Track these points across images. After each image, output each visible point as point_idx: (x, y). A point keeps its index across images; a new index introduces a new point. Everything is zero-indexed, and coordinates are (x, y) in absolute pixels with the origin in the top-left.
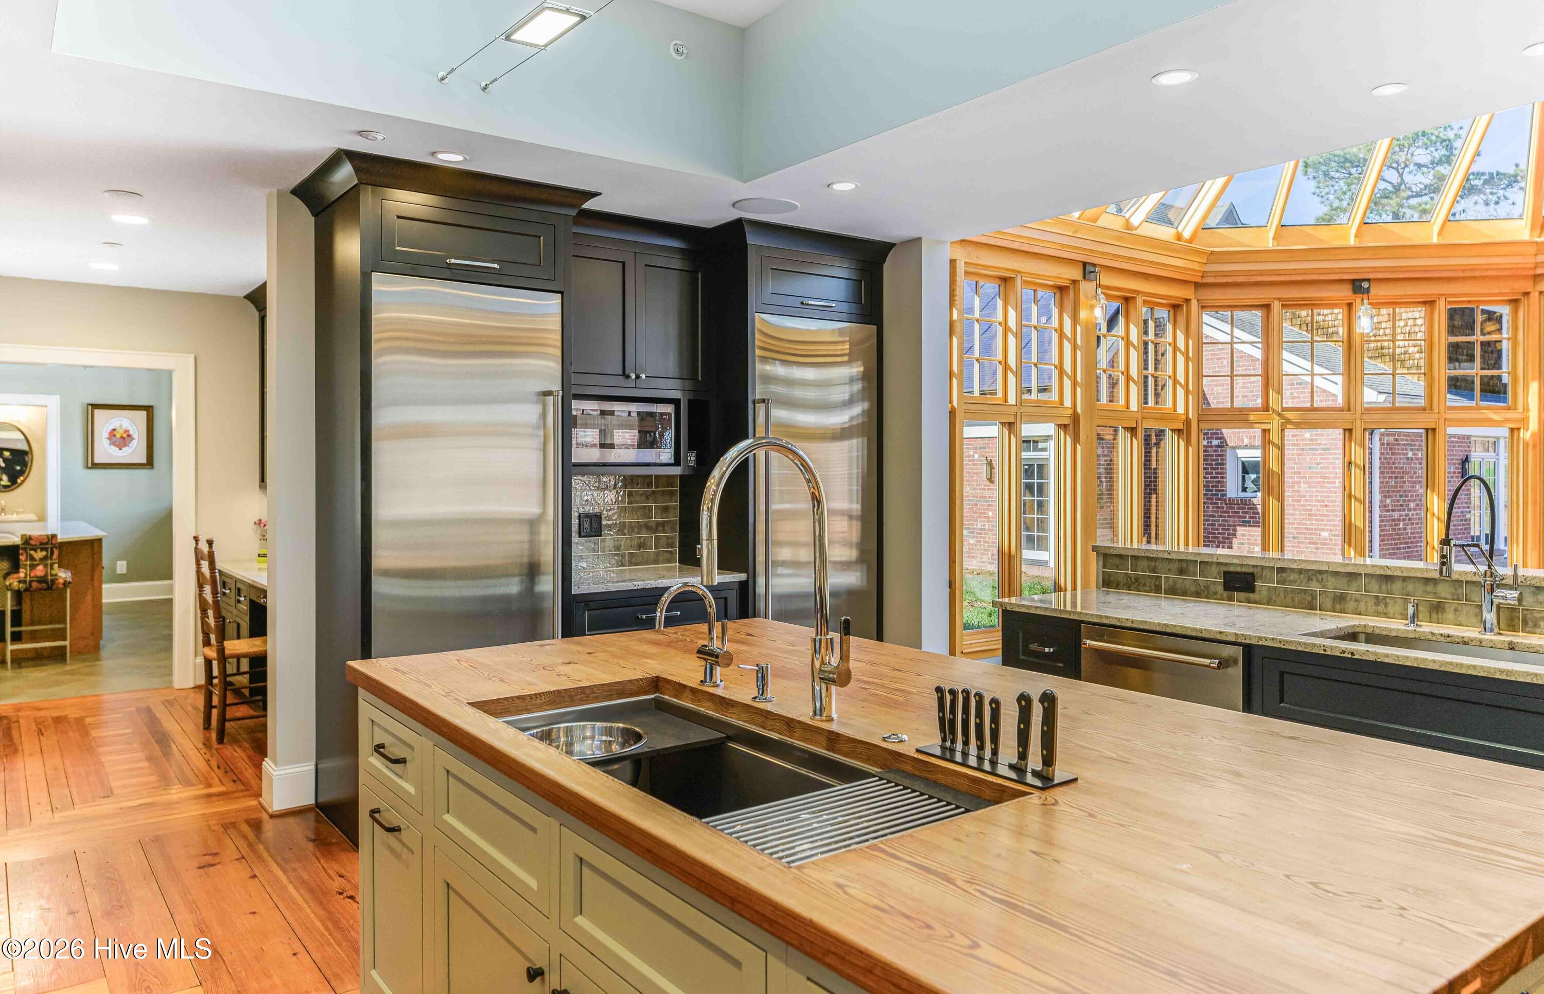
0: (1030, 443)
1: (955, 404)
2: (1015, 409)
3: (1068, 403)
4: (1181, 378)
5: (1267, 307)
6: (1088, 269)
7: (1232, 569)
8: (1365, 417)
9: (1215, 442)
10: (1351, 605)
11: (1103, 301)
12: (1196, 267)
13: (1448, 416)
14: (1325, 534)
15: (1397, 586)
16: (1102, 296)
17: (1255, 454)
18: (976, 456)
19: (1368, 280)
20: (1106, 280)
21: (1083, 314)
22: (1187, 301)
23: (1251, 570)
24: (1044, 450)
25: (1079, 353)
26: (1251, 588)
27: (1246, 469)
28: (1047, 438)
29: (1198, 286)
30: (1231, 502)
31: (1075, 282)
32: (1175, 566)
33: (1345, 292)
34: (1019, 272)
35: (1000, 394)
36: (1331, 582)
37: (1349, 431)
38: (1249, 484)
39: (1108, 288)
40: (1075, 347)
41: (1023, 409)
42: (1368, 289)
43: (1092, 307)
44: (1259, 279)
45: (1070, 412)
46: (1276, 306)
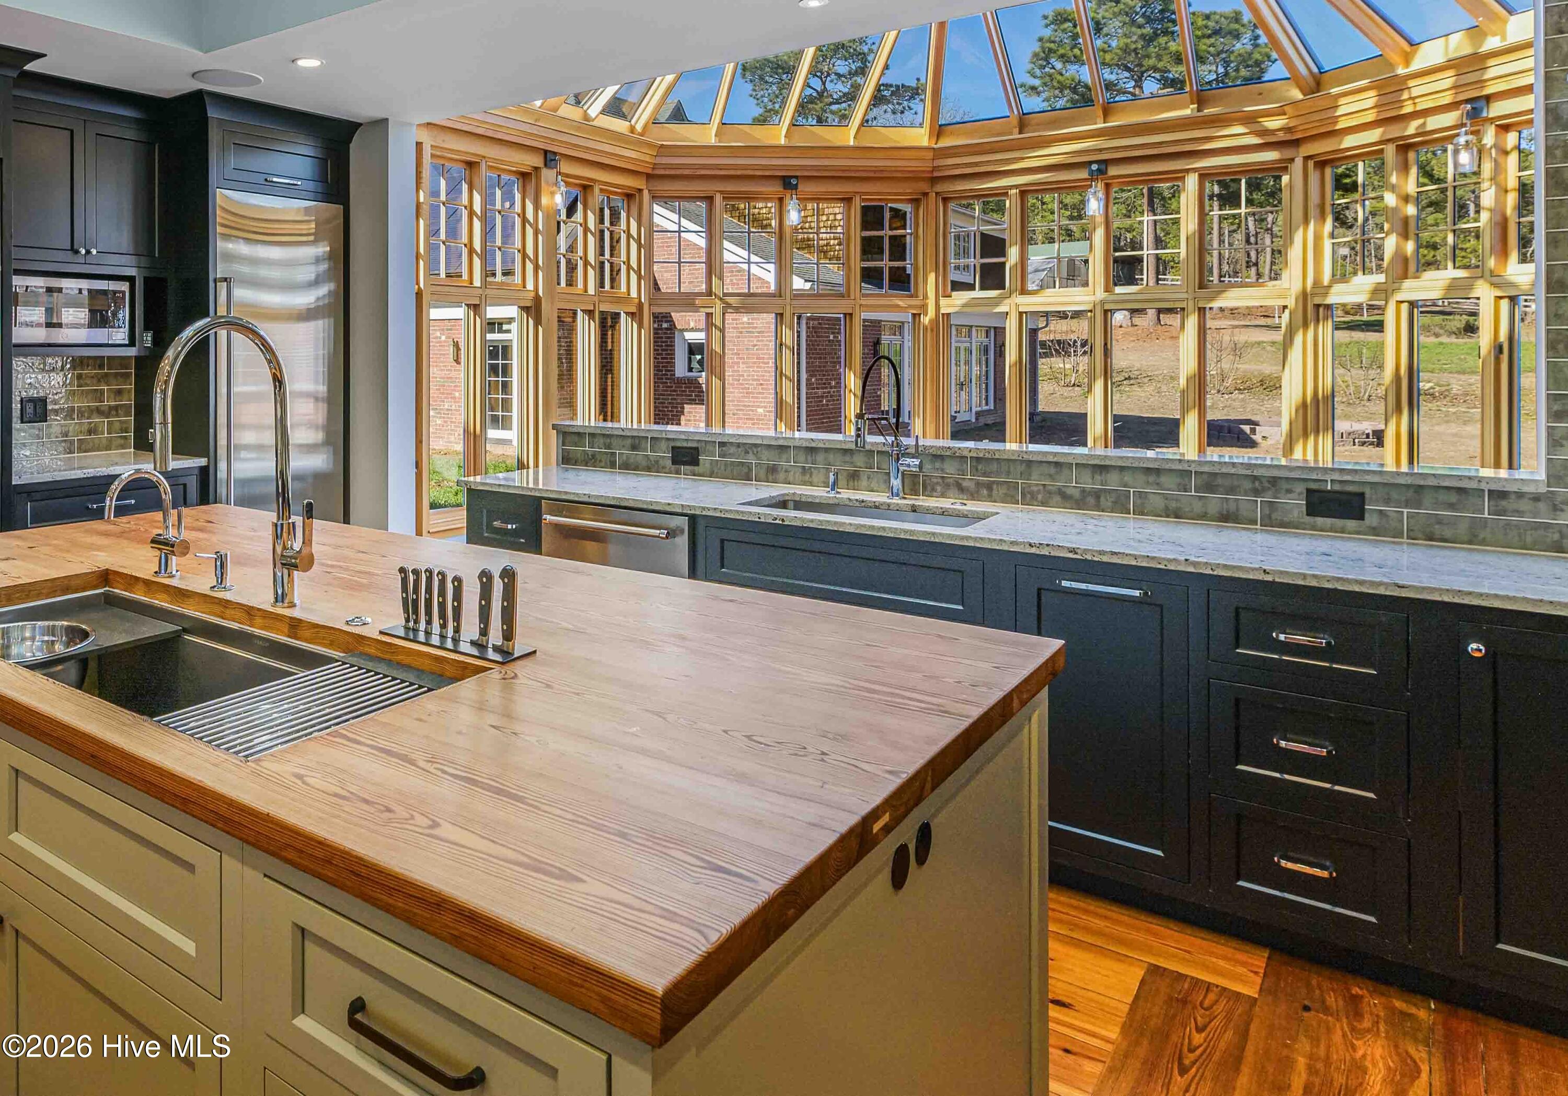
0: (494, 325)
1: (422, 285)
2: (480, 291)
3: (530, 286)
4: (634, 263)
5: (710, 199)
6: (550, 158)
7: (678, 444)
8: (794, 302)
9: (665, 325)
10: (782, 476)
11: (563, 189)
12: (648, 159)
13: (864, 303)
14: (760, 410)
15: (820, 457)
16: (562, 183)
17: (698, 337)
18: (443, 338)
19: (796, 177)
20: (565, 167)
21: (545, 200)
22: (640, 191)
23: (694, 445)
24: (508, 331)
25: (540, 237)
26: (695, 462)
27: (693, 349)
28: (510, 320)
29: (649, 177)
30: (680, 381)
31: (536, 169)
32: (629, 442)
33: (775, 188)
34: (484, 157)
35: (465, 276)
36: (765, 454)
37: (780, 316)
38: (695, 365)
39: (567, 176)
40: (536, 232)
41: (488, 291)
42: (797, 184)
43: (553, 194)
44: (703, 172)
45: (533, 294)
46: (718, 199)
